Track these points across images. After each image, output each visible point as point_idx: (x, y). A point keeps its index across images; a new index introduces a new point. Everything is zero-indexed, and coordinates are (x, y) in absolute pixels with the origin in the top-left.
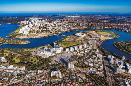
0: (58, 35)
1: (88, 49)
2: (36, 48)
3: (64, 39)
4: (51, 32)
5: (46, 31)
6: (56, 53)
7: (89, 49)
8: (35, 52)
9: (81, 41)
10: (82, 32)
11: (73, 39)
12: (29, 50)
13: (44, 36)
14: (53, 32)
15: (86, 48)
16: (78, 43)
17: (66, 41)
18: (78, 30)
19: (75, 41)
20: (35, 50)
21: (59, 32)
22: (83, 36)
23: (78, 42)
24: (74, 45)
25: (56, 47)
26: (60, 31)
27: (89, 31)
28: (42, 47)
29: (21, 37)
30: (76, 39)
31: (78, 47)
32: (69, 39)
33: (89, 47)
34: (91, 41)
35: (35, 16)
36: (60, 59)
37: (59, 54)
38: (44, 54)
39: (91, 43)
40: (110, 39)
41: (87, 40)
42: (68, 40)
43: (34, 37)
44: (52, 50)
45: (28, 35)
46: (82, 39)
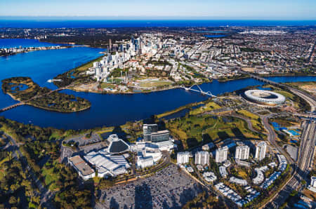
0: (187, 89)
1: (273, 164)
3: (198, 107)
4: (171, 79)
5: (159, 74)
7: (275, 169)
9: (259, 120)
10: (276, 85)
11: (229, 111)
12: (66, 133)
13: (145, 88)
14: (177, 78)
15: (265, 161)
17: (200, 116)
18: (264, 76)
19: (233, 120)
20: (84, 138)
21: (197, 80)
22: (271, 102)
23: (246, 125)
25: (149, 138)
26: (202, 76)
27: (305, 83)
29: (83, 86)
30: (243, 111)
31: (232, 152)
32: (217, 107)
33: (281, 157)
34: (298, 126)
37: (148, 169)
39: (296, 138)
41: (283, 118)
42: (213, 113)
43: (114, 91)
45: (101, 83)
46: (264, 113)
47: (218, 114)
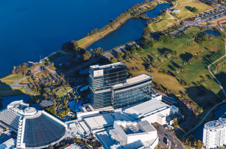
47: (214, 23)
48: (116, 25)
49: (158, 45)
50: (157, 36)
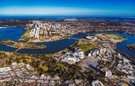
0: (69, 38)
1: (108, 53)
2: (56, 53)
3: (78, 43)
4: (61, 36)
5: (56, 34)
6: (80, 59)
8: (57, 57)
9: (96, 44)
10: (90, 35)
11: (86, 43)
12: (50, 55)
14: (63, 35)
15: (106, 52)
16: (94, 47)
17: (81, 45)
18: (85, 33)
19: (90, 45)
20: (57, 55)
21: (69, 36)
22: (94, 39)
23: (93, 45)
24: (91, 48)
25: (77, 52)
26: (69, 34)
27: (96, 34)
28: (62, 52)
29: (34, 40)
30: (89, 42)
33: (108, 51)
34: (104, 44)
35: (36, 19)
36: (88, 66)
37: (84, 59)
38: (68, 59)
39: (106, 47)
40: (121, 42)
41: (100, 43)
42: (83, 44)
43: (48, 41)
44: (74, 55)
45: (40, 39)
46: (95, 42)
48: (73, 44)
49: (79, 46)
50: (79, 45)
